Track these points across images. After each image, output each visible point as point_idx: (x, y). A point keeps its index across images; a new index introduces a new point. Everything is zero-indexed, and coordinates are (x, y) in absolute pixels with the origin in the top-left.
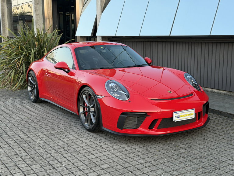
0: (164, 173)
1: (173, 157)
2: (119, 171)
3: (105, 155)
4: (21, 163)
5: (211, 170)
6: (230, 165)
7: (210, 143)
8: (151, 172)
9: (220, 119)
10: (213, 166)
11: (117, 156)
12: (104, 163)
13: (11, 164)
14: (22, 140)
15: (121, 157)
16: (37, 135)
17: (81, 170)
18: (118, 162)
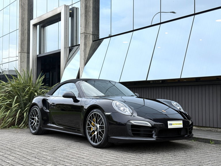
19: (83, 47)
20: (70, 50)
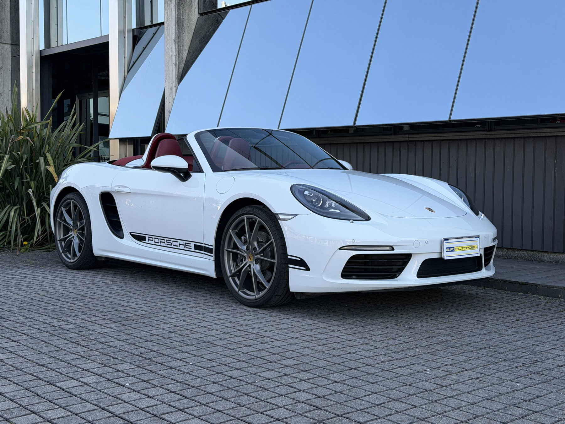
0: (428, 370)
1: (431, 346)
2: (326, 367)
3: (276, 347)
4: (84, 362)
5: (527, 364)
6: (560, 356)
7: (495, 327)
8: (397, 368)
9: (492, 293)
10: (525, 357)
11: (305, 348)
12: (284, 358)
13: (59, 364)
14: (57, 328)
15: (315, 348)
16: (89, 319)
17: (237, 369)
18: (313, 355)
19: (174, 31)
20: (136, 39)
